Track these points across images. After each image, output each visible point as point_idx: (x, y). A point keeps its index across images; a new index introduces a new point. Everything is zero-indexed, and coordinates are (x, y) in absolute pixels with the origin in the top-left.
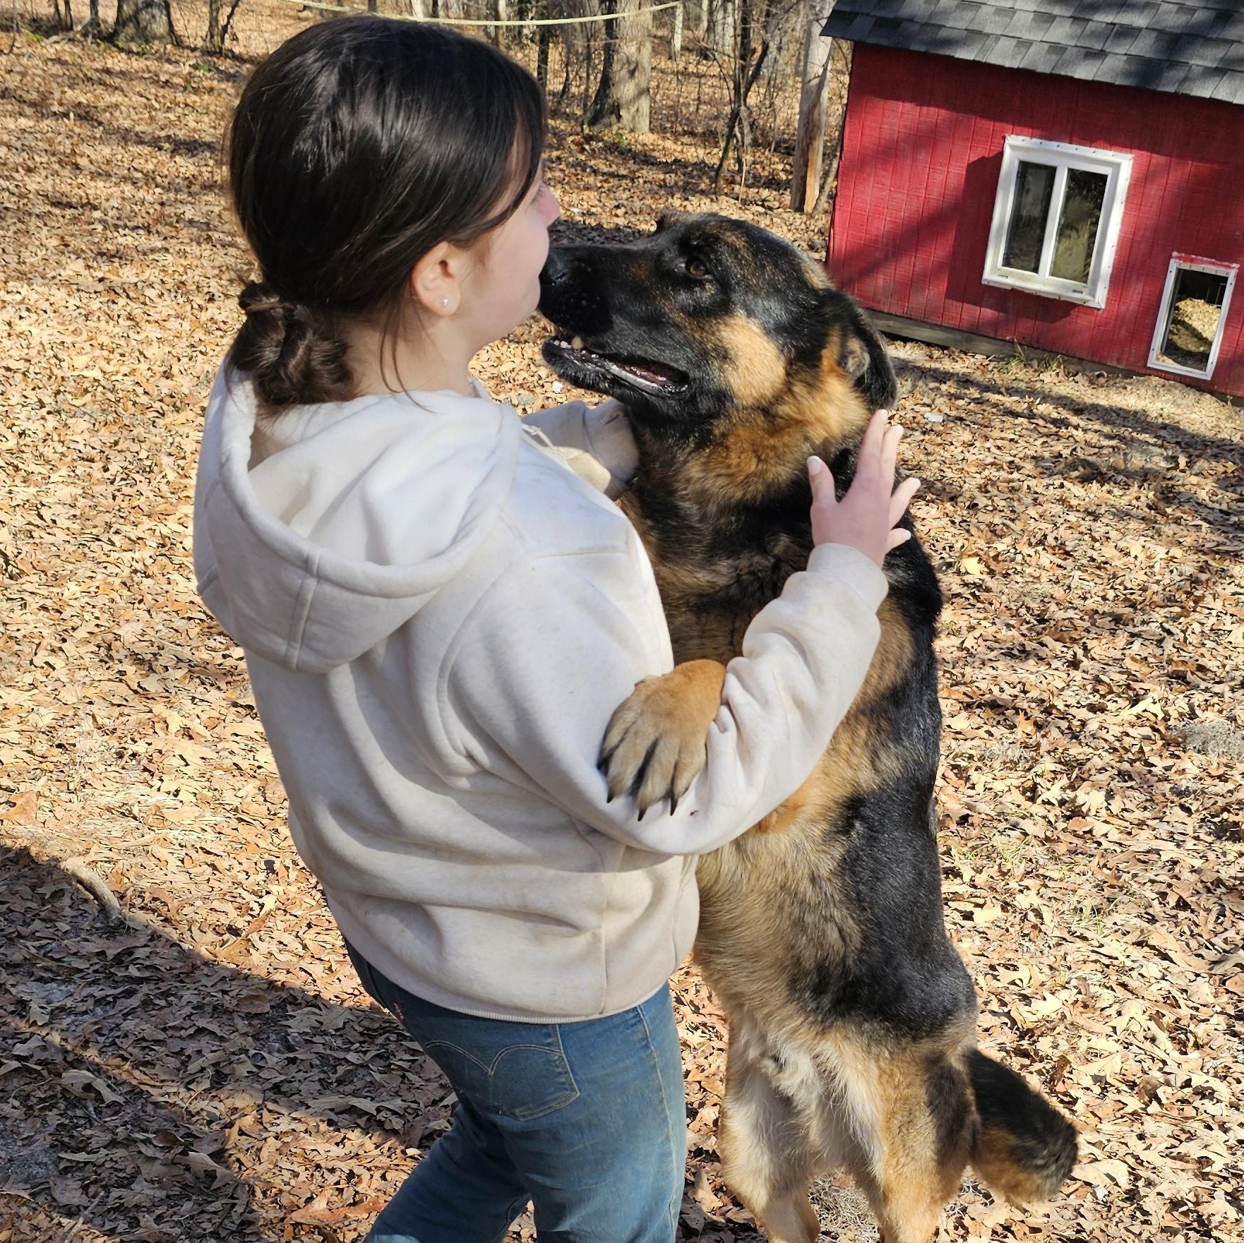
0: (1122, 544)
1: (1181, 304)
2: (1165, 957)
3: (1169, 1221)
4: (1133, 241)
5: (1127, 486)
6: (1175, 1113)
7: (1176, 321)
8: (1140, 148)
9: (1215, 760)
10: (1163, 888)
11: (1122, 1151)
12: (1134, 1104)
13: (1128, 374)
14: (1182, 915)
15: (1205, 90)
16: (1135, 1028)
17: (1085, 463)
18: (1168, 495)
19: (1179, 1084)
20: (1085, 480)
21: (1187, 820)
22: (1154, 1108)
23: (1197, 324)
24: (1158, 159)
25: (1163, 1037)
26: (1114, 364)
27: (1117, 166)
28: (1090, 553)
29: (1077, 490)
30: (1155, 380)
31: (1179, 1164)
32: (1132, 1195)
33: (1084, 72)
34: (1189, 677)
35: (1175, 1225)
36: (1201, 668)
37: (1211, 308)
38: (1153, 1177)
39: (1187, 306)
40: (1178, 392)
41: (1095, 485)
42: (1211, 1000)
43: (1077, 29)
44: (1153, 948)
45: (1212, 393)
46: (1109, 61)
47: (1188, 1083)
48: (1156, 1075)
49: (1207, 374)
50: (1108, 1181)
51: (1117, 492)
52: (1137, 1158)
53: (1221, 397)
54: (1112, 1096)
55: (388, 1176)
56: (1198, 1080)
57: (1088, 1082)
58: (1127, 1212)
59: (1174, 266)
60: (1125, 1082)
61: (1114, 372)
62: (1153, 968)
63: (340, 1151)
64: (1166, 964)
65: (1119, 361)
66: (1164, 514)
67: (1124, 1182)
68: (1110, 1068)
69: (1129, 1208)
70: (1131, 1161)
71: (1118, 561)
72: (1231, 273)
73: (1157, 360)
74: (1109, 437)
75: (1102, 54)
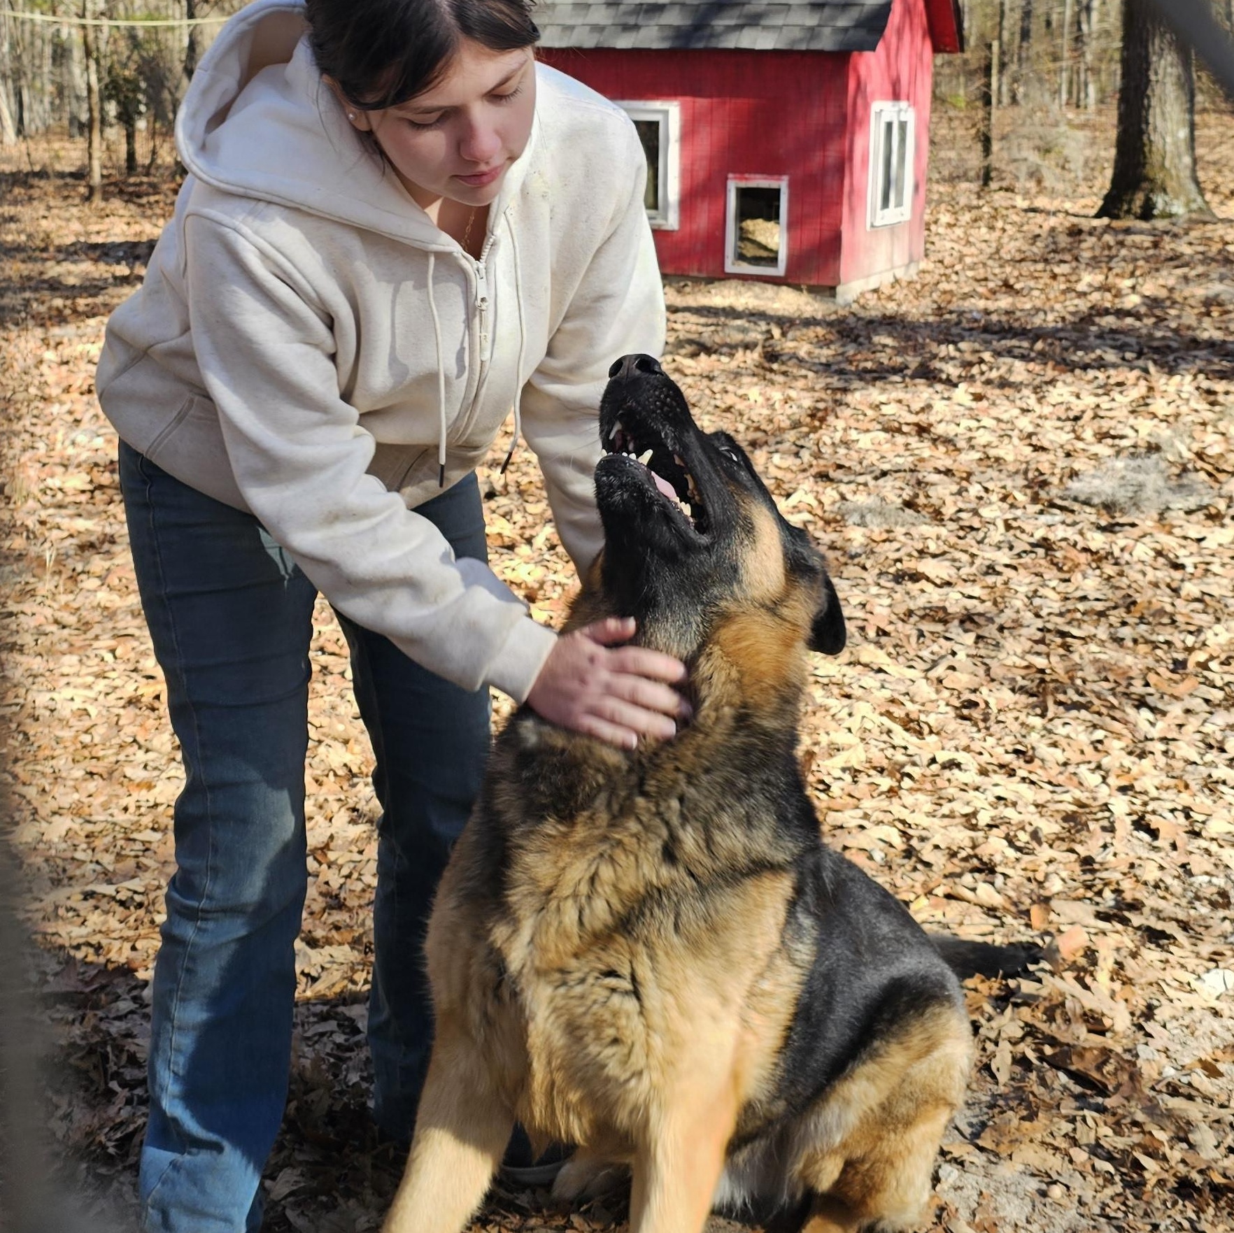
0: (740, 392)
1: (744, 224)
2: (880, 670)
3: (950, 868)
4: (692, 171)
5: (732, 355)
6: (928, 786)
7: (743, 236)
8: (684, 94)
9: (877, 530)
10: (860, 623)
11: (888, 818)
12: (886, 783)
13: (710, 281)
14: (884, 640)
15: (731, 42)
16: (869, 725)
17: (691, 342)
18: (772, 356)
19: (925, 762)
20: (694, 355)
21: (865, 575)
22: (907, 783)
23: (760, 238)
24: (702, 102)
25: (897, 729)
26: (695, 274)
27: (666, 113)
28: (713, 402)
29: (689, 362)
30: (734, 283)
31: (946, 821)
32: (909, 853)
33: (624, 42)
34: (832, 474)
35: (958, 870)
36: (840, 467)
37: (771, 225)
38: (924, 833)
39: (749, 224)
40: (757, 288)
41: (703, 356)
42: (934, 696)
43: (612, 11)
44: (866, 665)
45: (789, 285)
46: (643, 32)
47: (933, 761)
48: (900, 757)
49: (780, 270)
50: (882, 845)
51: (724, 359)
52: (903, 822)
53: (797, 288)
54: (863, 779)
55: (139, 945)
56: (942, 757)
57: (838, 774)
58: (908, 868)
59: (732, 186)
60: (875, 768)
61: (697, 281)
62: (871, 680)
63: (84, 931)
64: (882, 676)
65: (699, 270)
66: (771, 370)
67: (898, 841)
68: (856, 757)
69: (909, 864)
70: (901, 826)
71: (740, 406)
72: (783, 184)
73: (731, 266)
74: (707, 325)
75: (636, 27)
